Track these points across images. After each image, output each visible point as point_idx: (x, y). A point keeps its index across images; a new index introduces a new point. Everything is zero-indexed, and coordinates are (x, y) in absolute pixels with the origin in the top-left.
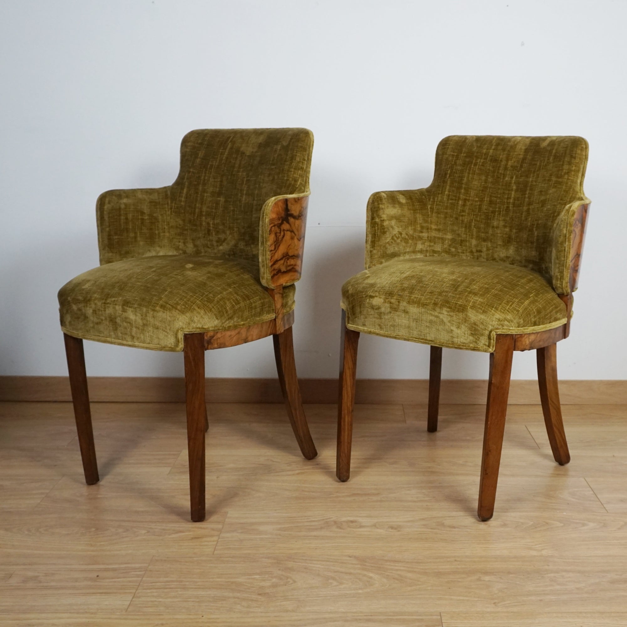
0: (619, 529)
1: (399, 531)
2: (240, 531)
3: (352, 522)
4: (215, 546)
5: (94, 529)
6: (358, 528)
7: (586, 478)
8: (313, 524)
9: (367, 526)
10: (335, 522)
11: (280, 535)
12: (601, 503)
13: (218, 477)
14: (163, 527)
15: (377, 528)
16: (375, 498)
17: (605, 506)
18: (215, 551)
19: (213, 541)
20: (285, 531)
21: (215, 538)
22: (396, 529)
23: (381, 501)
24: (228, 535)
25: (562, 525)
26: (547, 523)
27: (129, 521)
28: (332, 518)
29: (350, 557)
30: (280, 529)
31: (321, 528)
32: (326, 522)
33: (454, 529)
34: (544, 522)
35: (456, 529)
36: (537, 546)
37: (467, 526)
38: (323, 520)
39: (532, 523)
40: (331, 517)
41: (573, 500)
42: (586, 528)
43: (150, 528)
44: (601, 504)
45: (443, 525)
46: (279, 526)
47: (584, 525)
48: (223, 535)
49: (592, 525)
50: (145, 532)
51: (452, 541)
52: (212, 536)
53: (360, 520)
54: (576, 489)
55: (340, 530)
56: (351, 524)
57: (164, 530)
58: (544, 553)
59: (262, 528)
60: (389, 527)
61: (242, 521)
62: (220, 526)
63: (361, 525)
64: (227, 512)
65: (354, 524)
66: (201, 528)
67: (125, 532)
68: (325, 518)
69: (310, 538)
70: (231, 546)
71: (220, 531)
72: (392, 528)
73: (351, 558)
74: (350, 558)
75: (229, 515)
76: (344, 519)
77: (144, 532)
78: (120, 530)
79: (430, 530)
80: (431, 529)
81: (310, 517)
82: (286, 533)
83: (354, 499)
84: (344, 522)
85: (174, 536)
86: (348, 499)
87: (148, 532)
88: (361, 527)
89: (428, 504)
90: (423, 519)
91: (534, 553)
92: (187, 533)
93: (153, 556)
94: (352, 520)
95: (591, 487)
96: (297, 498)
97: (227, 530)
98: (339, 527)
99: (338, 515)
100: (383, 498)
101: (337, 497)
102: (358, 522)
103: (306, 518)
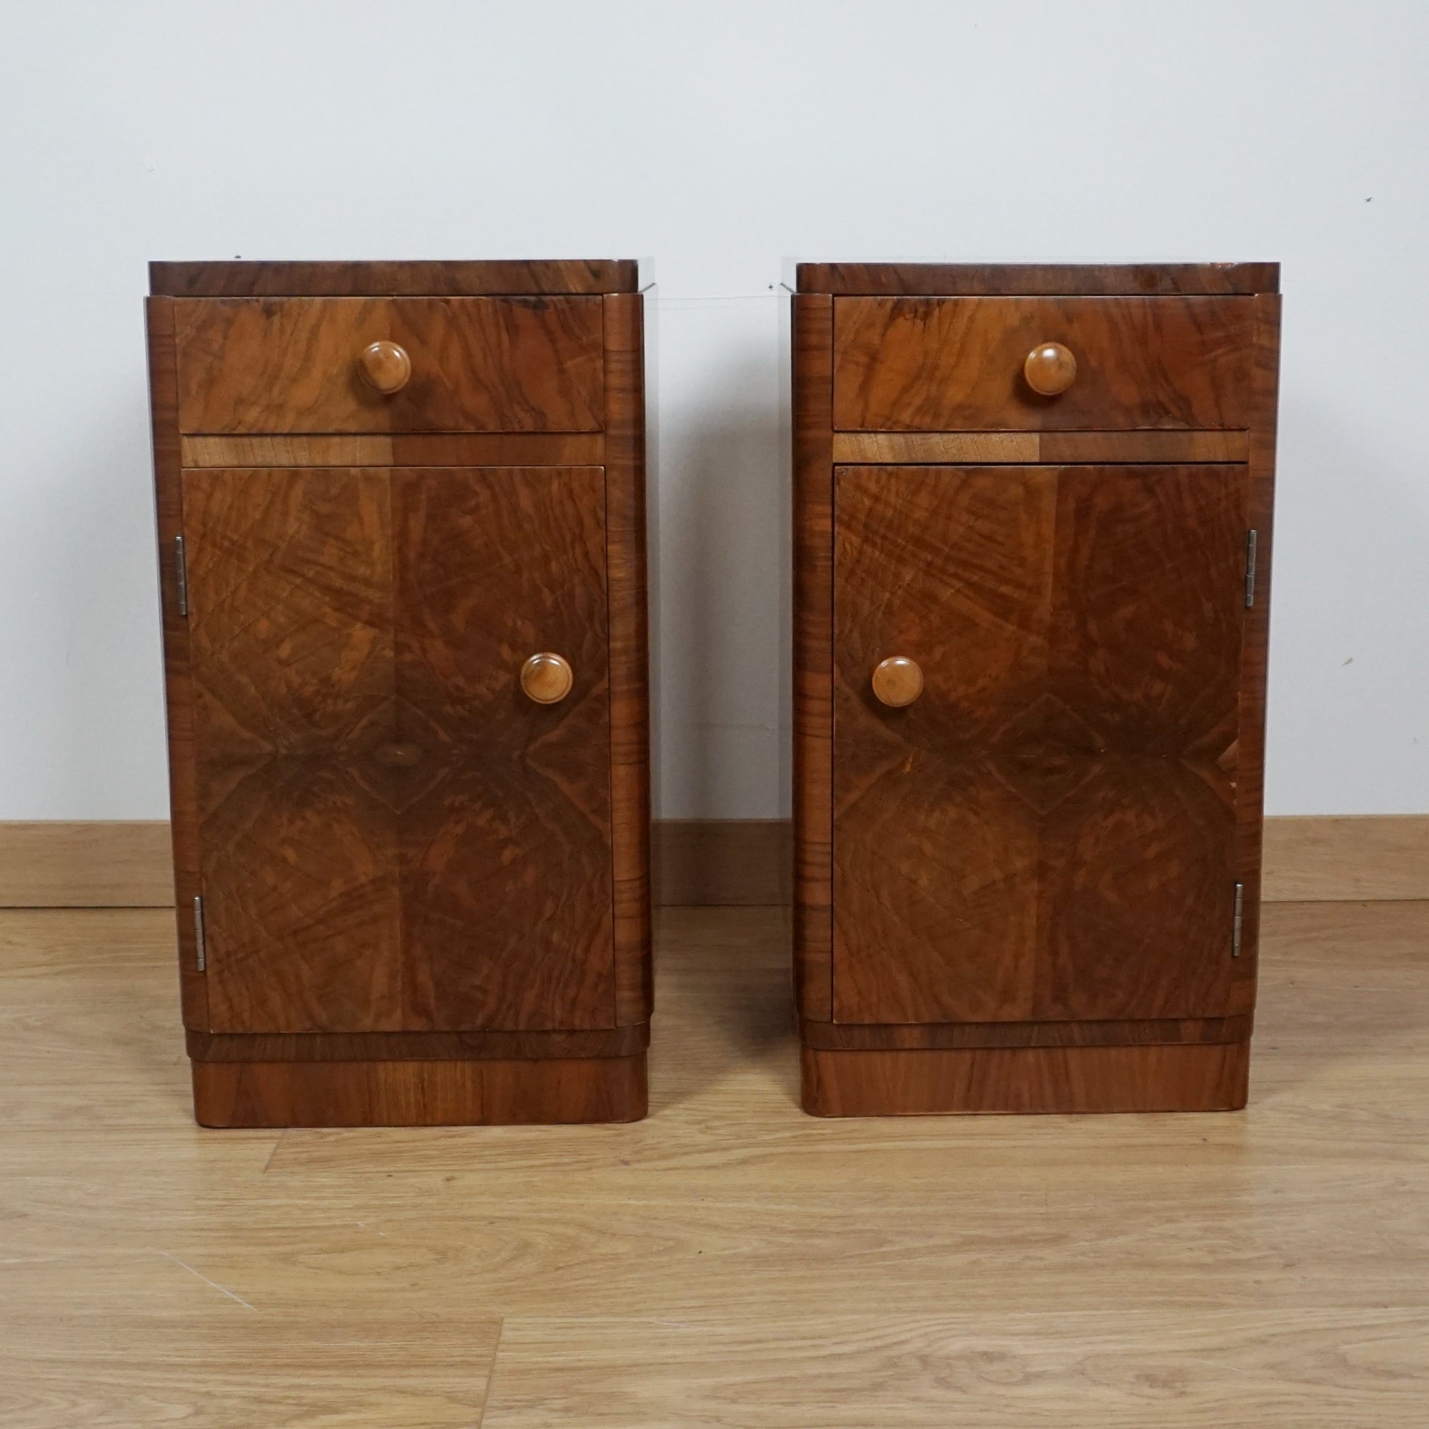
1: (1182, 1394)
2: (559, 1404)
3: (988, 1357)
6: (1018, 1383)
8: (841, 1367)
9: (1054, 1376)
10: (924, 1360)
13: (448, 1180)
15: (1095, 1383)
16: (1052, 1256)
20: (734, 1401)
22: (1165, 1384)
23: (1077, 1267)
24: (513, 1421)
28: (906, 1342)
30: (713, 1395)
31: (877, 1387)
32: (888, 1358)
33: (1394, 1383)
38: (877, 1349)
40: (902, 1337)
45: (1344, 1364)
46: (708, 1381)
53: (1016, 1346)
55: (952, 1395)
56: (987, 1367)
57: (258, 1400)
59: (645, 1389)
60: (1138, 1377)
61: (559, 1360)
62: (479, 1384)
63: (1029, 1370)
64: (500, 1322)
65: (995, 1367)
66: (402, 1392)
68: (878, 1343)
72: (1152, 1380)
75: (507, 1335)
76: (956, 1346)
79: (1303, 1388)
80: (1307, 1382)
81: (821, 1337)
83: (975, 1262)
84: (959, 1357)
86: (958, 1260)
88: (1028, 1379)
90: (1262, 1342)
94: (985, 1349)
96: (758, 1261)
97: (506, 1401)
98: (943, 1382)
99: (928, 1330)
100: (1083, 1254)
101: (908, 1253)
102: (1014, 1357)
103: (808, 1342)
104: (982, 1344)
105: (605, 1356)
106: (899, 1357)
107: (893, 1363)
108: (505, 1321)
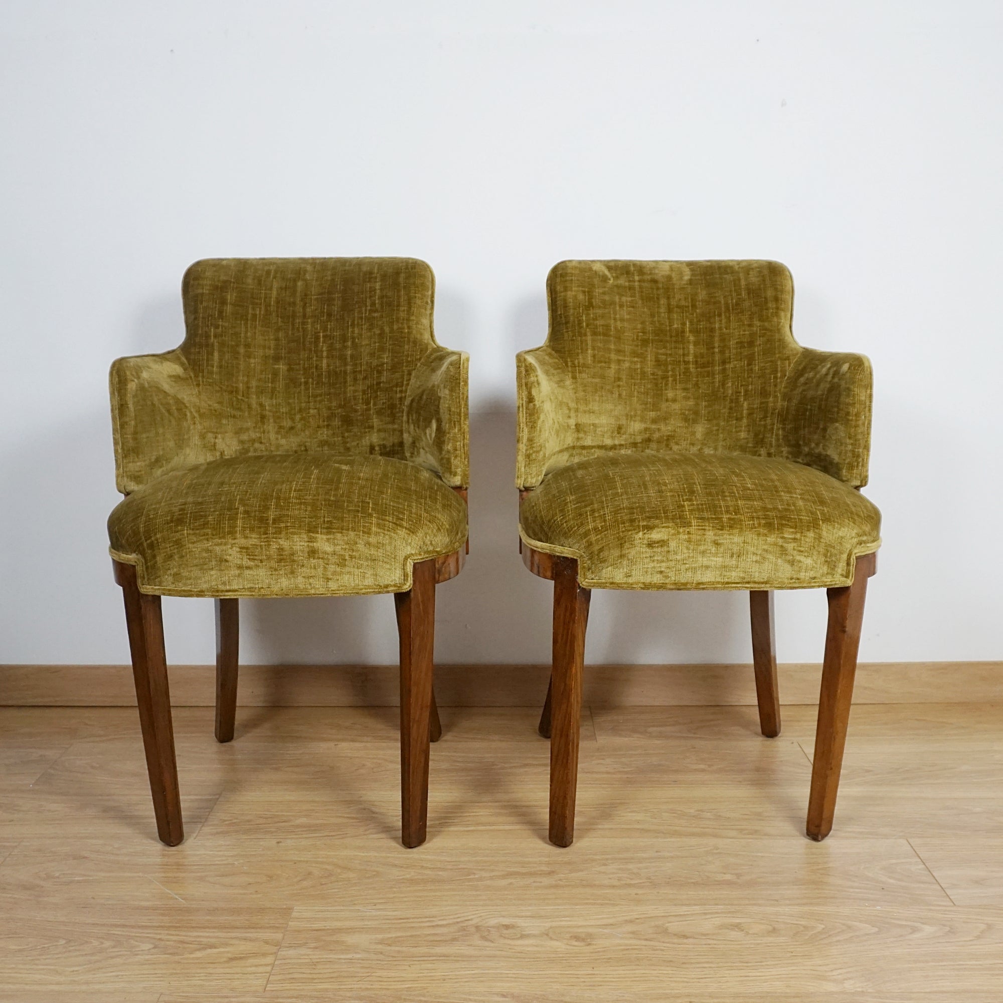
0: (978, 937)
1: (589, 944)
2: (312, 945)
3: (507, 927)
4: (268, 974)
5: (63, 942)
6: (518, 939)
7: (909, 840)
8: (440, 931)
9: (534, 936)
10: (478, 928)
11: (381, 953)
12: (940, 886)
13: (278, 843)
14: (181, 938)
15: (551, 939)
16: (546, 881)
17: (949, 892)
18: (268, 986)
19: (266, 965)
20: (390, 945)
21: (269, 960)
22: (583, 940)
23: (556, 886)
24: (291, 952)
25: (877, 929)
26: (849, 927)
27: (124, 926)
28: (471, 920)
29: (504, 996)
30: (381, 942)
31: (454, 939)
32: (462, 927)
33: (685, 941)
34: (844, 924)
35: (691, 940)
36: (834, 973)
37: (708, 934)
38: (458, 923)
39: (823, 926)
40: (469, 918)
41: (892, 881)
42: (917, 935)
43: (160, 939)
44: (940, 888)
45: (665, 932)
46: (380, 936)
47: (914, 930)
48: (283, 953)
49: (928, 929)
50: (151, 946)
51: (683, 963)
52: (264, 955)
53: (520, 922)
54: (894, 861)
55: (487, 944)
56: (505, 932)
57: (182, 942)
58: (849, 986)
59: (350, 939)
60: (571, 937)
61: (316, 926)
62: (279, 936)
63: (523, 933)
64: (292, 909)
65: (510, 931)
66: (245, 939)
67: (114, 947)
68: (459, 920)
69: (434, 958)
70: (296, 976)
71: (278, 944)
72: (577, 938)
73: (507, 999)
74: (504, 999)
75: (294, 914)
76: (493, 922)
77: (147, 946)
78: (107, 944)
79: (644, 943)
80: (646, 940)
81: (433, 917)
82: (393, 948)
83: (511, 884)
84: (493, 927)
85: (198, 954)
87: (154, 948)
88: (523, 937)
89: (640, 892)
90: (631, 921)
91: (830, 987)
92: (222, 950)
93: (162, 994)
94: (506, 923)
95: (920, 856)
96: (412, 881)
97: (290, 944)
98: (484, 938)
99: (482, 914)
100: (560, 880)
101: (481, 879)
102: (518, 927)
103: (427, 919)
104: (506, 921)
105: (338, 924)
106: (467, 926)
107: (463, 929)
108: (295, 908)
